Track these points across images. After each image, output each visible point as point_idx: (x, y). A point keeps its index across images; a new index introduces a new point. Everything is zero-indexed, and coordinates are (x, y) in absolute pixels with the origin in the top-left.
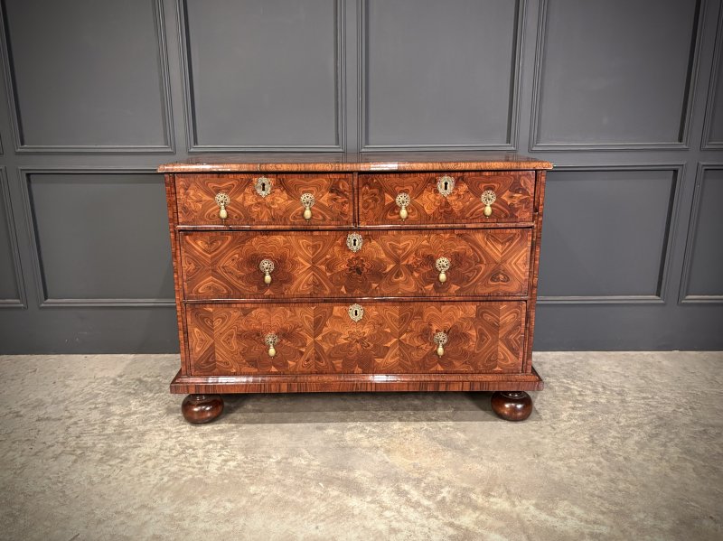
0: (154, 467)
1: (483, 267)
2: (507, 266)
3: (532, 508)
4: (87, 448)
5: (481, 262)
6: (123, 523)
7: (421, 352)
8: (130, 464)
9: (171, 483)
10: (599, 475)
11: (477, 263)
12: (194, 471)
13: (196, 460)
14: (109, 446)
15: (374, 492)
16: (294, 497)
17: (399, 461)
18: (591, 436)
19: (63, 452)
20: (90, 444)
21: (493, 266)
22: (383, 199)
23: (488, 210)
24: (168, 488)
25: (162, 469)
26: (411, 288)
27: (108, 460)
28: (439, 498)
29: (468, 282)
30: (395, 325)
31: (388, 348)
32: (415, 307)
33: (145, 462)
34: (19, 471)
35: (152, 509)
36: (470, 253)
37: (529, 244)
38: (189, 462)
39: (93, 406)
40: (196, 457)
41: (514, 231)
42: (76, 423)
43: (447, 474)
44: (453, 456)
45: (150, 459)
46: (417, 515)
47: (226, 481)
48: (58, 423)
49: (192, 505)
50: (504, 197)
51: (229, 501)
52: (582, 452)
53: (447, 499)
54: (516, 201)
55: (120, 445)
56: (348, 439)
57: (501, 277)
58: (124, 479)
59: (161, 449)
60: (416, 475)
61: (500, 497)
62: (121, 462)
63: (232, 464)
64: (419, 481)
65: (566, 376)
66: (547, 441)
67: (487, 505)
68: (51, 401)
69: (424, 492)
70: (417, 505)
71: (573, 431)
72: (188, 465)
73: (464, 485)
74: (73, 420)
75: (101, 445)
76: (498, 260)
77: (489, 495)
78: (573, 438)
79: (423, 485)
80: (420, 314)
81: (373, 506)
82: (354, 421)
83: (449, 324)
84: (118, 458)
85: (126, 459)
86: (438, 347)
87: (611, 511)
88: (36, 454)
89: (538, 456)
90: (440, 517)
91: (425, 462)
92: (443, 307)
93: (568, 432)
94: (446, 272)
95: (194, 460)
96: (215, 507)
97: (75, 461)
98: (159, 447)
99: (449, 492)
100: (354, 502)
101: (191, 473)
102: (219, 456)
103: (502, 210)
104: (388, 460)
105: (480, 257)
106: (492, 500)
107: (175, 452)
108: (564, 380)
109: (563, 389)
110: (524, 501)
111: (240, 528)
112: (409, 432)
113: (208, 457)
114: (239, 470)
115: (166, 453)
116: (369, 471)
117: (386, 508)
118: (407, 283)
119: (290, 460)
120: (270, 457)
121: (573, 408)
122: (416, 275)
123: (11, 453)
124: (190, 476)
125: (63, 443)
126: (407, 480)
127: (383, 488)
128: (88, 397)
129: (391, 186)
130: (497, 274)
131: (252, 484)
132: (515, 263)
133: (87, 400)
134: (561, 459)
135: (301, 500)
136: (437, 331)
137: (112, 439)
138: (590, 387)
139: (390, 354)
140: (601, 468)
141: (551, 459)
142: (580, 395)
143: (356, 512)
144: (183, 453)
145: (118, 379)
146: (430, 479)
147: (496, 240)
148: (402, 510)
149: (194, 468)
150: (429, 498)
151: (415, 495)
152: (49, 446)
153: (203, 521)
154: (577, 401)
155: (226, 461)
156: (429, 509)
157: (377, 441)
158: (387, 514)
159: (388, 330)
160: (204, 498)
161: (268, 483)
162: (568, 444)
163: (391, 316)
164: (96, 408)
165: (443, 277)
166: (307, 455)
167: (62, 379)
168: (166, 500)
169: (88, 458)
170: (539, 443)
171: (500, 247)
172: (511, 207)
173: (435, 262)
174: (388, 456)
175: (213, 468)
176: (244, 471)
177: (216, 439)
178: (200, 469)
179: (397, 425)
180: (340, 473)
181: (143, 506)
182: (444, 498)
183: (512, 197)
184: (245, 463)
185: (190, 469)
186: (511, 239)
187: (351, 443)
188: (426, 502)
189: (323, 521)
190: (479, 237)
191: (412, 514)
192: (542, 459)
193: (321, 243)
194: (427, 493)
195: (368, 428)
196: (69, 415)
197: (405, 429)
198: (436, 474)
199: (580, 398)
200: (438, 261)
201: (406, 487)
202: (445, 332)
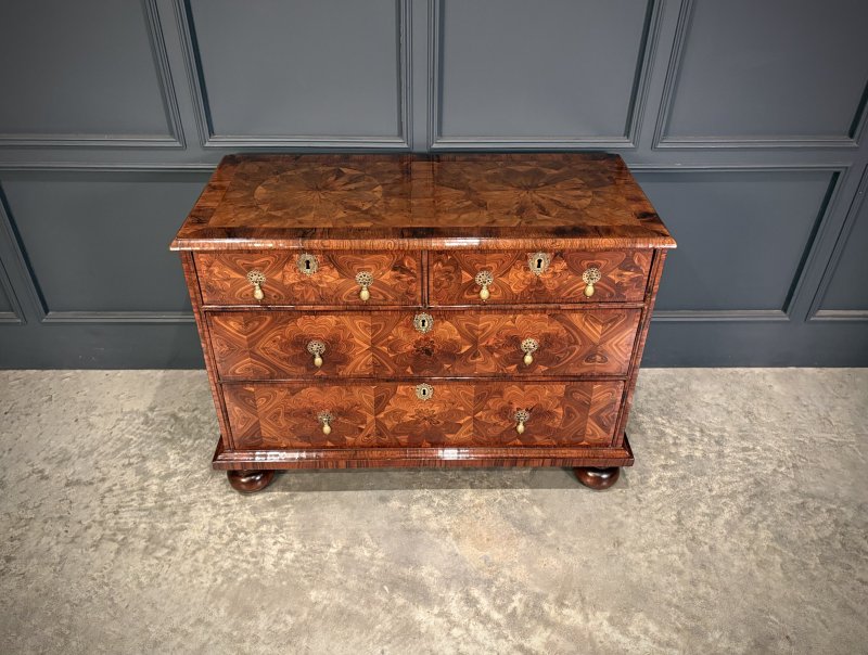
0: (205, 561)
1: (578, 348)
2: (606, 347)
3: (605, 623)
4: (128, 530)
5: (576, 343)
6: (181, 646)
7: (498, 428)
8: (178, 556)
9: (225, 586)
11: (570, 344)
12: (249, 567)
13: (250, 549)
14: (153, 526)
15: (442, 599)
16: (357, 608)
17: (469, 552)
19: (102, 536)
21: (588, 348)
22: (460, 277)
23: (590, 290)
24: (223, 595)
26: (491, 369)
27: (154, 550)
28: (510, 609)
29: (558, 363)
30: (471, 405)
31: (461, 425)
32: (494, 386)
33: (194, 553)
35: (209, 624)
36: (564, 334)
37: (636, 325)
38: (243, 553)
40: (249, 545)
41: (619, 311)
42: (111, 490)
43: (520, 573)
44: (528, 544)
45: (199, 549)
46: (486, 634)
47: (284, 584)
48: (91, 489)
50: (612, 275)
51: (290, 612)
52: (666, 539)
53: (519, 611)
54: (626, 279)
55: (165, 526)
56: (414, 517)
57: (599, 357)
58: (174, 579)
60: (486, 575)
61: (574, 607)
62: (169, 554)
63: (289, 556)
64: (490, 583)
65: (662, 413)
67: (559, 618)
69: (494, 599)
70: (485, 620)
72: (242, 558)
73: (538, 590)
74: (106, 484)
75: (143, 526)
76: (596, 341)
77: (563, 604)
79: (494, 589)
80: (501, 393)
81: (440, 620)
82: (421, 487)
83: (532, 404)
84: (164, 546)
85: (174, 549)
86: (518, 424)
87: (686, 628)
88: (73, 541)
90: (510, 638)
91: (497, 553)
92: (526, 387)
94: (532, 355)
95: (248, 550)
97: (118, 552)
98: (207, 529)
99: (520, 600)
100: (421, 615)
101: (246, 571)
102: (275, 543)
103: (607, 290)
104: (457, 551)
105: (575, 338)
106: (566, 611)
107: (225, 538)
108: (660, 419)
110: (598, 614)
112: (480, 506)
113: (262, 545)
114: (298, 565)
115: (216, 538)
116: (436, 568)
117: (454, 624)
118: (485, 363)
119: (352, 551)
120: (330, 546)
121: (664, 467)
122: (496, 356)
123: (44, 540)
124: (245, 576)
125: (101, 523)
126: (477, 581)
127: (452, 594)
129: (470, 263)
130: (594, 355)
131: (312, 587)
132: (616, 345)
135: (365, 612)
136: (518, 409)
138: (686, 430)
139: (463, 430)
140: (683, 563)
141: (632, 549)
142: (674, 444)
143: (423, 629)
144: (234, 538)
146: (502, 580)
147: (596, 321)
148: (471, 627)
150: (500, 609)
151: (485, 604)
152: (87, 527)
155: (282, 551)
156: (499, 625)
157: (446, 521)
158: (456, 632)
159: (462, 409)
161: (329, 587)
163: (465, 395)
165: (528, 359)
166: (369, 541)
168: (222, 612)
169: (131, 547)
170: (621, 525)
171: (600, 328)
172: (619, 287)
173: (520, 343)
174: (458, 544)
175: (269, 562)
176: (302, 568)
179: (468, 495)
180: (405, 570)
182: (515, 608)
183: (621, 275)
184: (303, 554)
185: (244, 565)
186: (614, 321)
187: (417, 524)
188: (496, 616)
189: (389, 642)
190: (576, 318)
191: (480, 632)
192: (622, 551)
193: (383, 324)
194: (498, 602)
195: (436, 499)
197: (477, 501)
198: (508, 573)
199: (673, 450)
200: (524, 344)
201: (476, 592)
202: (527, 410)
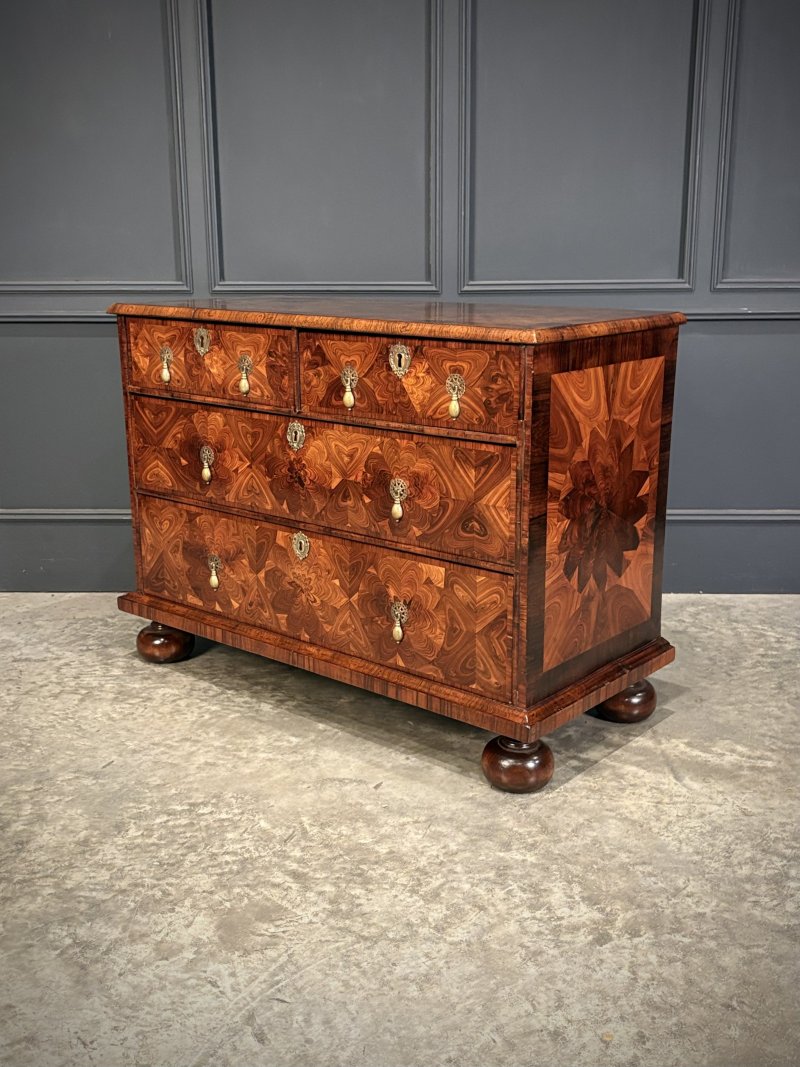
0: (188, 706)
6: (163, 753)
8: (154, 703)
9: (214, 720)
10: (777, 718)
14: (122, 686)
18: (780, 683)
19: (62, 692)
20: (95, 684)
24: (213, 724)
25: (200, 708)
34: (12, 709)
35: (198, 741)
39: (85, 648)
42: (67, 664)
47: (286, 719)
48: (44, 664)
49: (245, 739)
51: (293, 735)
52: (761, 698)
58: (153, 716)
59: (192, 690)
65: (762, 622)
66: (717, 687)
68: (23, 642)
71: (756, 678)
74: (62, 662)
78: (754, 685)
85: (149, 699)
88: (27, 693)
89: (702, 700)
93: (749, 678)
96: (276, 740)
97: (82, 700)
107: (211, 693)
108: (759, 627)
109: (755, 635)
111: (311, 758)
115: (201, 693)
121: (763, 656)
125: (59, 684)
128: (73, 638)
133: (74, 642)
134: (731, 704)
137: (124, 680)
138: (795, 634)
140: (783, 712)
141: (718, 703)
142: (778, 641)
143: (456, 746)
145: (109, 620)
149: (242, 707)
152: (42, 686)
153: (264, 752)
154: (772, 649)
160: (261, 733)
162: (746, 691)
164: (88, 650)
167: (28, 620)
168: (212, 735)
170: (705, 688)
177: (264, 680)
178: (249, 708)
181: (187, 740)
192: (705, 704)
196: (54, 656)
199: (776, 645)
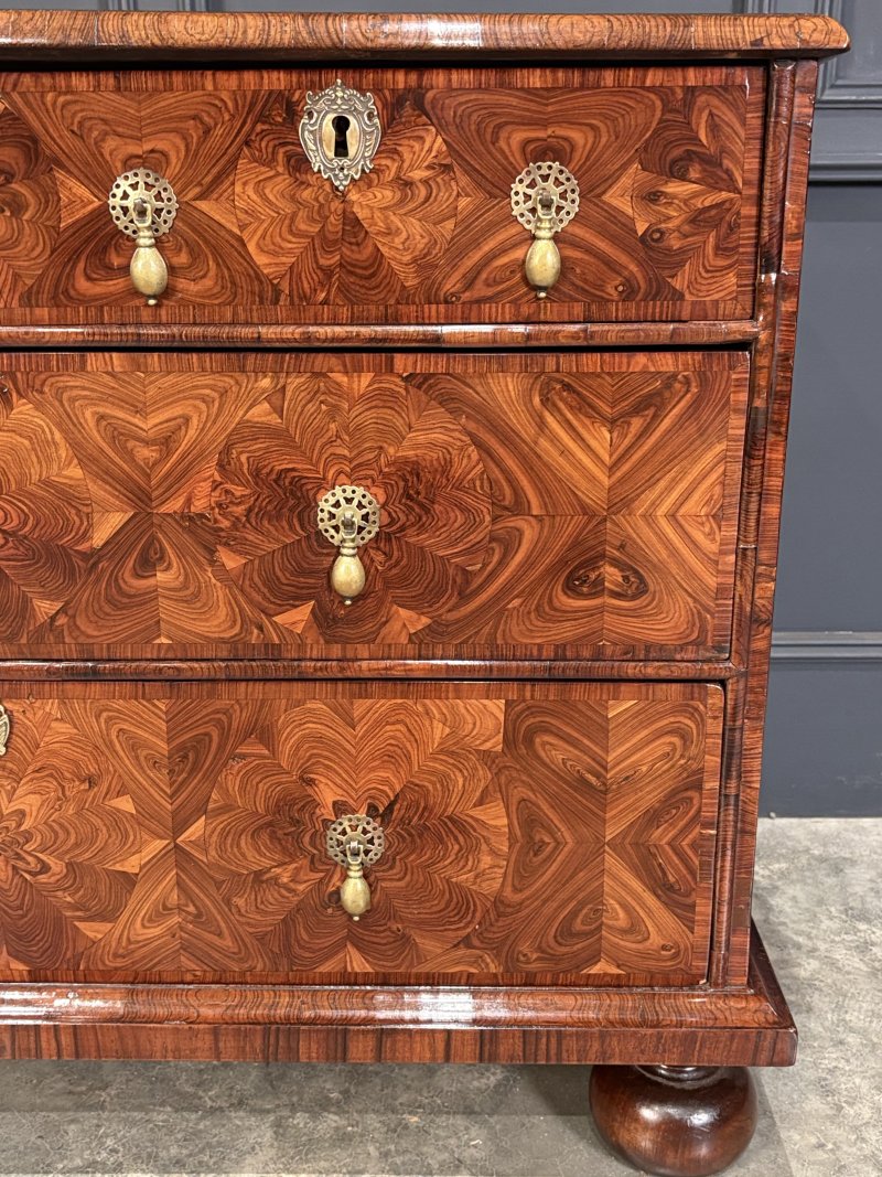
1: (530, 532)
2: (634, 526)
5: (519, 507)
7: (271, 895)
11: (501, 510)
21: (571, 527)
23: (544, 260)
26: (216, 623)
29: (464, 597)
30: (156, 785)
31: (129, 881)
32: (238, 702)
36: (468, 463)
37: (737, 426)
41: (666, 362)
50: (619, 198)
54: (676, 217)
57: (611, 575)
76: (594, 496)
80: (265, 734)
83: (388, 781)
86: (345, 877)
92: (360, 706)
94: (362, 553)
105: (511, 480)
118: (192, 595)
122: (231, 561)
130: (594, 561)
132: (672, 516)
136: (340, 808)
139: (141, 902)
147: (584, 407)
159: (126, 804)
163: (134, 746)
165: (348, 572)
171: (601, 438)
173: (311, 506)
183: (653, 197)
186: (651, 404)
190: (506, 389)
200: (325, 503)
202: (372, 811)
